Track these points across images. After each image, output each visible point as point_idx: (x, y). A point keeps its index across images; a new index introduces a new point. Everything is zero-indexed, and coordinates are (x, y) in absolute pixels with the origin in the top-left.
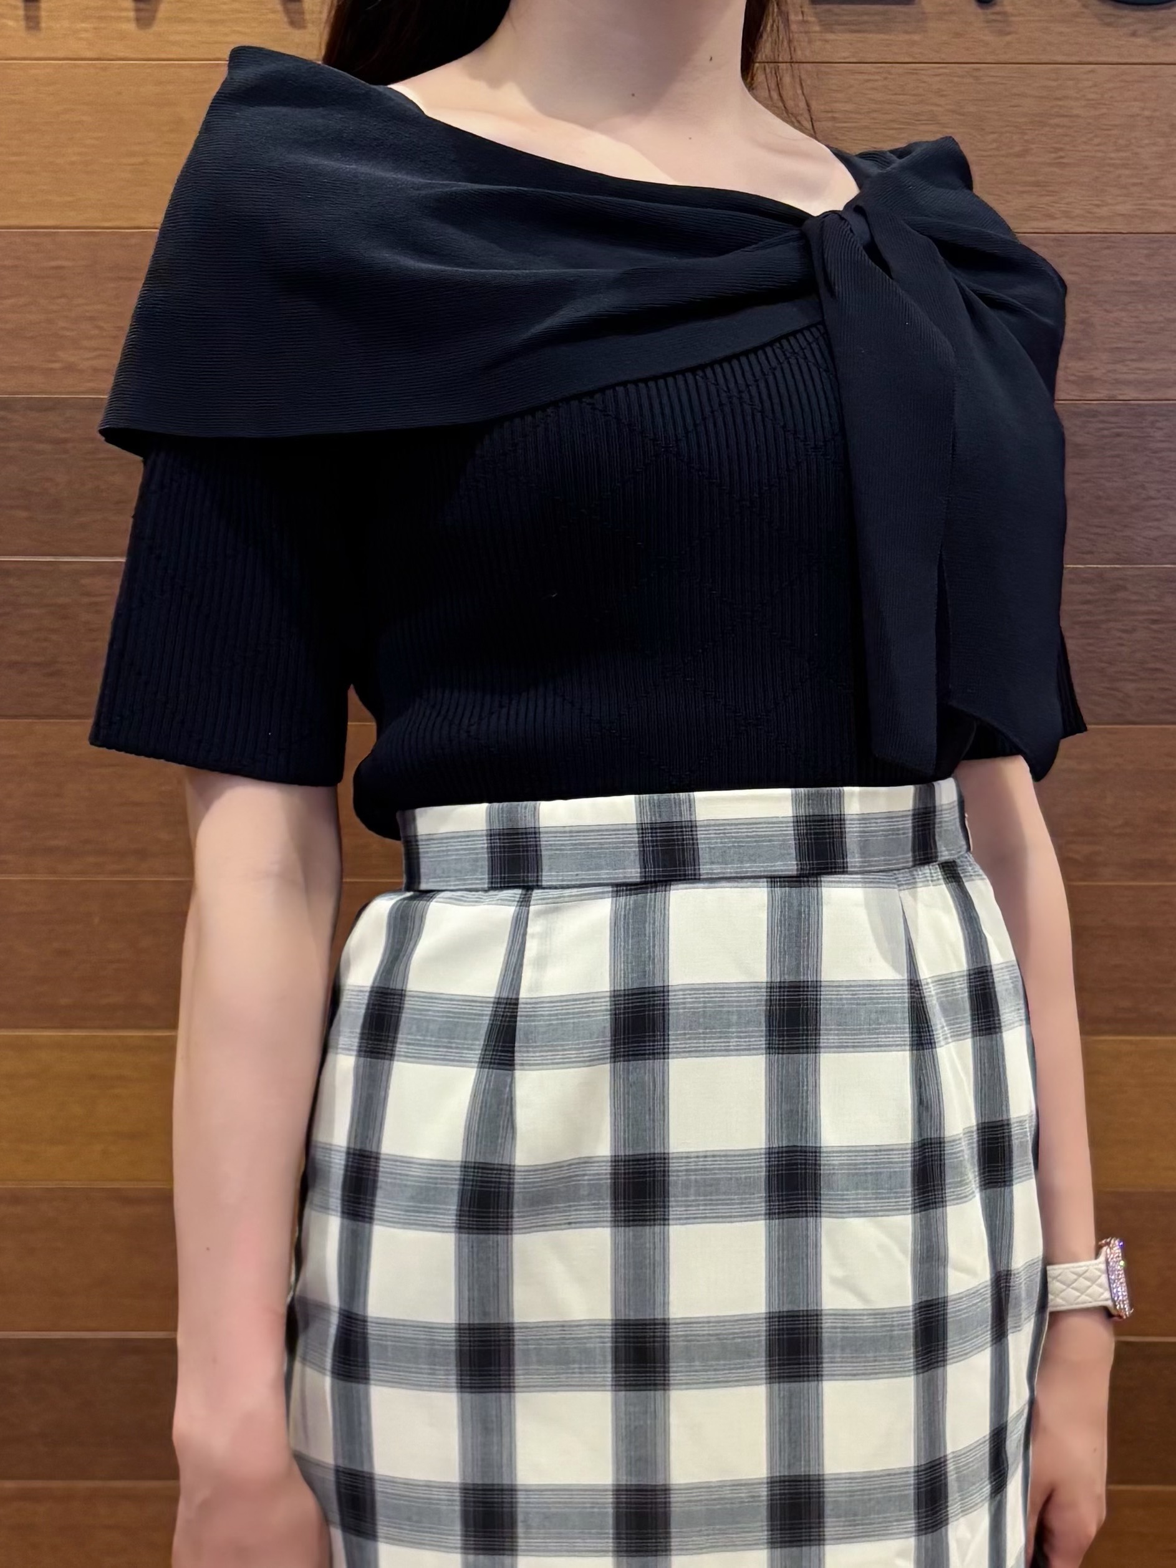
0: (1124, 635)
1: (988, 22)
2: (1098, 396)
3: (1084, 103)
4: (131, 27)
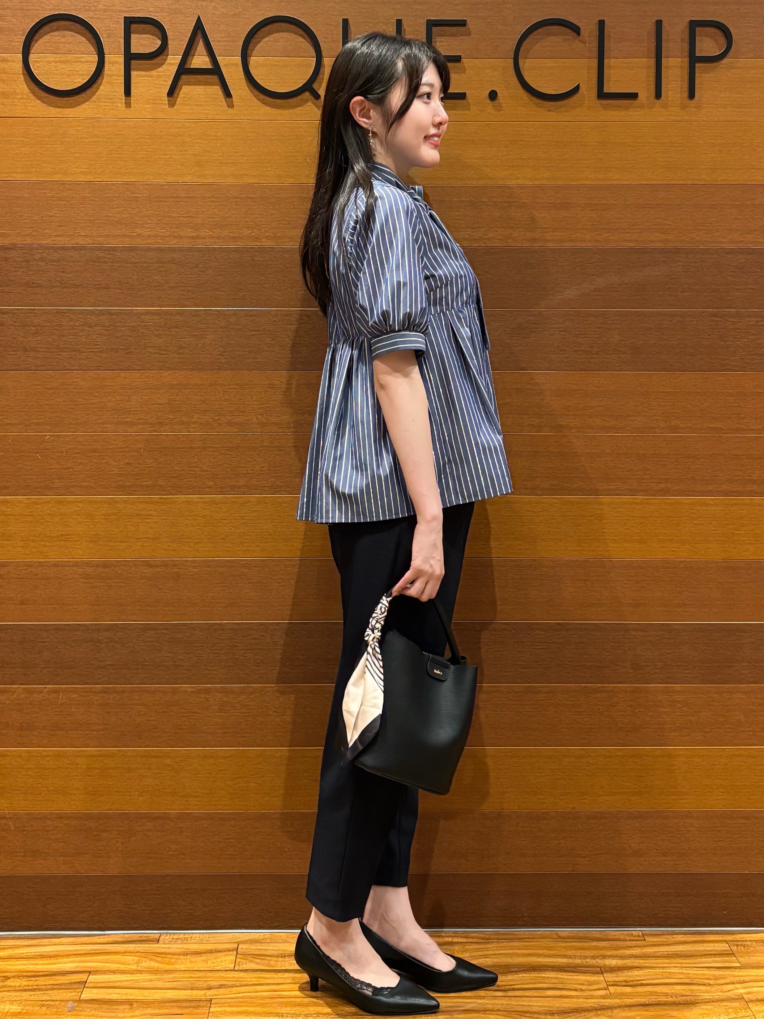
0: (550, 336)
1: (494, 106)
2: (537, 245)
3: (530, 136)
4: (167, 106)
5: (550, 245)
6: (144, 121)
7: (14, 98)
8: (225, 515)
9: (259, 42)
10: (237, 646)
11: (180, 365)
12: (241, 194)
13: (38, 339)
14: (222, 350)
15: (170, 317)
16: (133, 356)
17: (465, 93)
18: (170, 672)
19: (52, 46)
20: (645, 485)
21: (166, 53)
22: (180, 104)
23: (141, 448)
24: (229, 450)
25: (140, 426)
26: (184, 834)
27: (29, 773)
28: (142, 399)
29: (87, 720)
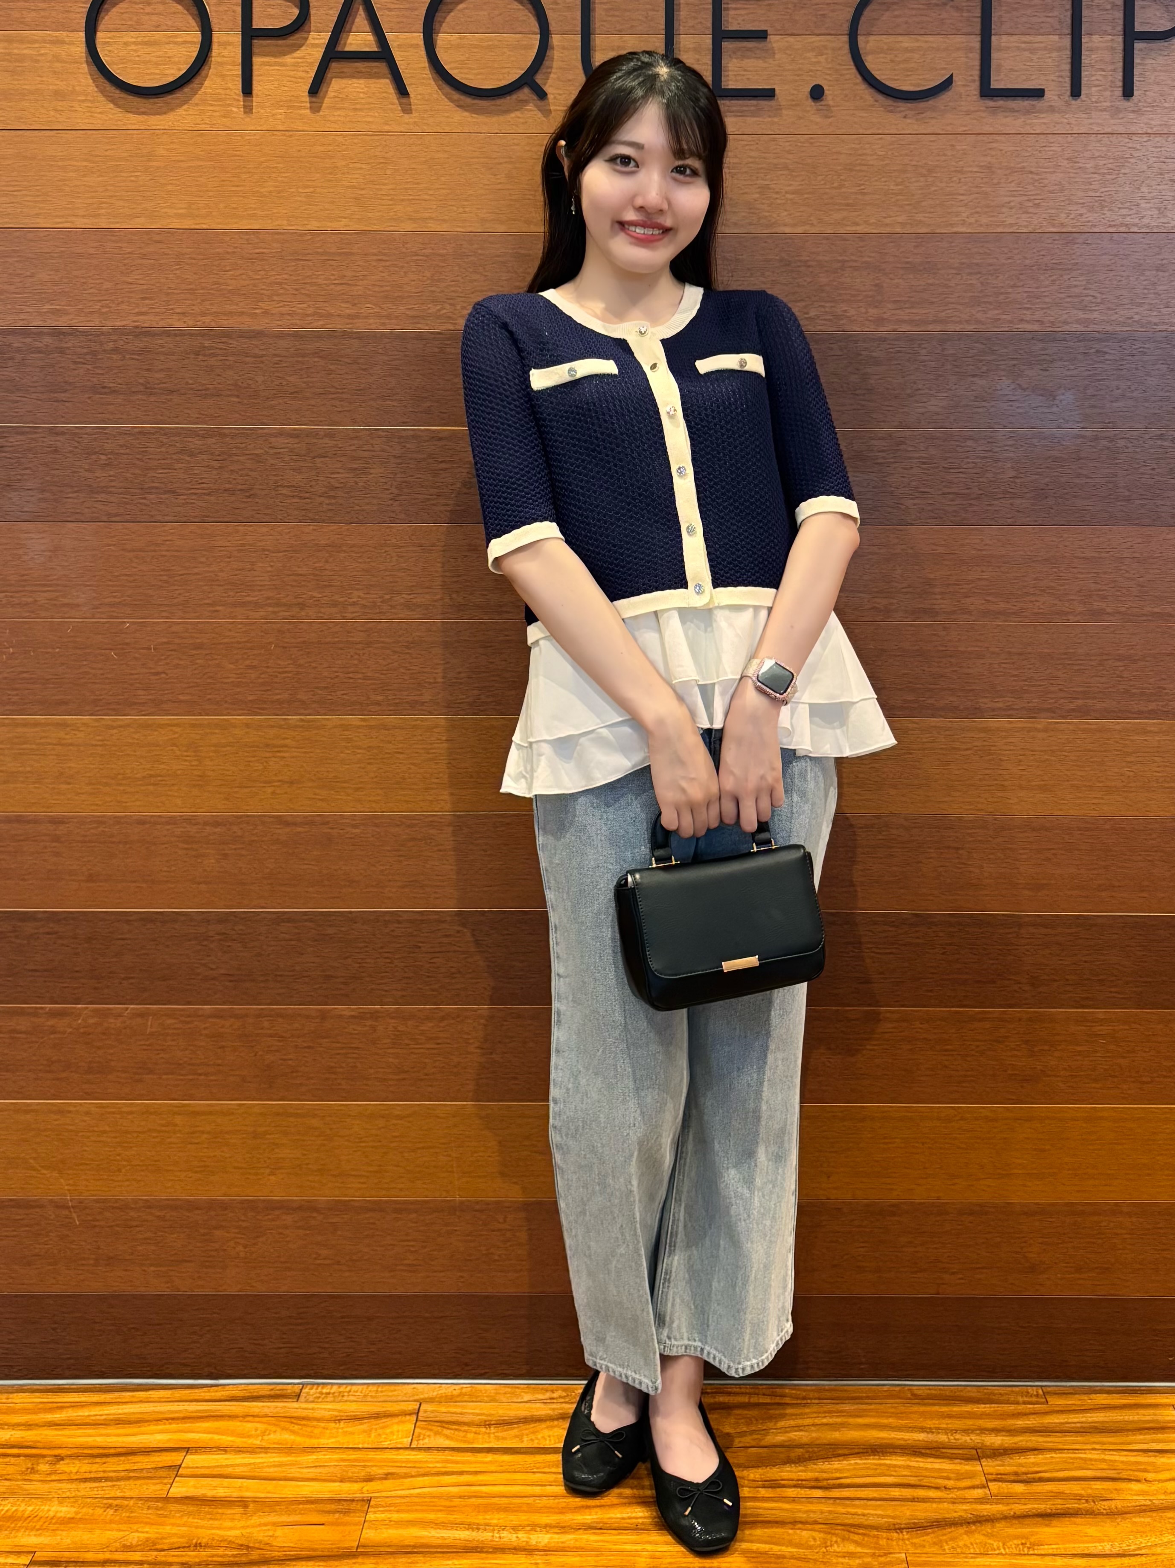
0: (906, 471)
1: (818, 110)
2: (886, 329)
3: (875, 157)
4: (308, 111)
5: (905, 328)
6: (275, 135)
7: (73, 101)
8: (401, 745)
9: (449, 12)
10: (420, 947)
11: (330, 514)
12: (425, 249)
13: (111, 473)
14: (396, 492)
15: (315, 441)
16: (257, 500)
17: (774, 90)
18: (317, 986)
19: (131, 19)
20: (1051, 701)
21: (306, 28)
22: (329, 107)
23: (270, 643)
24: (407, 647)
25: (270, 609)
26: (339, 1233)
27: (102, 1139)
28: (272, 566)
29: (191, 1059)
